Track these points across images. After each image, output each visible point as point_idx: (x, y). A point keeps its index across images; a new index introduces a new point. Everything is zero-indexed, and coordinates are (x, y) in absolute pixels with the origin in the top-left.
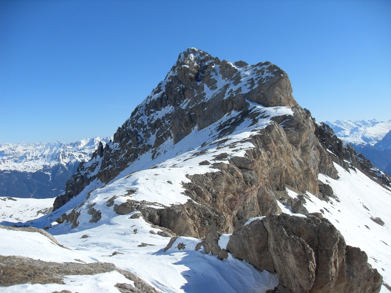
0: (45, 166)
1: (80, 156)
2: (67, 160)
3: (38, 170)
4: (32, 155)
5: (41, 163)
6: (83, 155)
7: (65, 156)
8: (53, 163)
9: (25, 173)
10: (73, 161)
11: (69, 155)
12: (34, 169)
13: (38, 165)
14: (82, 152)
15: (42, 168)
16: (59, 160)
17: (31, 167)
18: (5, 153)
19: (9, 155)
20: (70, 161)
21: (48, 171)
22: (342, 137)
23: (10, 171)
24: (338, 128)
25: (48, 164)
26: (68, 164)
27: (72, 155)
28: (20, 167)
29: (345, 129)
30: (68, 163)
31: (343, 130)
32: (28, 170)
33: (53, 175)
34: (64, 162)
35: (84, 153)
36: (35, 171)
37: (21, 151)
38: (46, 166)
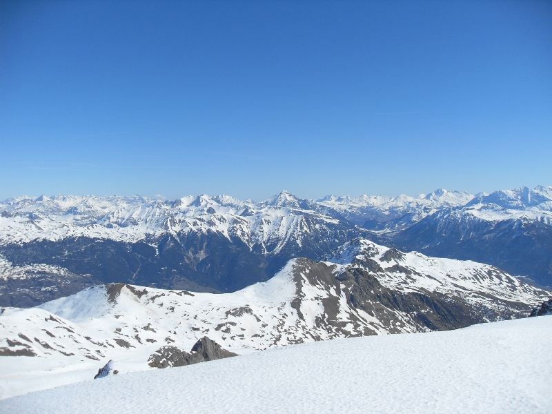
0: (148, 235)
1: (195, 224)
2: (177, 228)
3: (139, 240)
4: (117, 216)
5: (141, 231)
6: (199, 222)
7: (174, 223)
8: (159, 232)
9: (121, 243)
10: (186, 230)
11: (180, 220)
12: (133, 239)
13: (138, 232)
14: (197, 218)
15: (144, 237)
16: (167, 228)
17: (128, 236)
18: (79, 211)
19: (84, 213)
20: (182, 230)
21: (152, 242)
22: (547, 210)
23: (103, 239)
24: (539, 196)
25: (152, 232)
26: (179, 234)
27: (184, 221)
28: (115, 234)
29: (550, 198)
30: (180, 232)
31: (549, 200)
32: (126, 240)
33: (160, 248)
34: (174, 230)
35: (200, 220)
36: (135, 242)
37: (99, 209)
38: (150, 235)
